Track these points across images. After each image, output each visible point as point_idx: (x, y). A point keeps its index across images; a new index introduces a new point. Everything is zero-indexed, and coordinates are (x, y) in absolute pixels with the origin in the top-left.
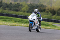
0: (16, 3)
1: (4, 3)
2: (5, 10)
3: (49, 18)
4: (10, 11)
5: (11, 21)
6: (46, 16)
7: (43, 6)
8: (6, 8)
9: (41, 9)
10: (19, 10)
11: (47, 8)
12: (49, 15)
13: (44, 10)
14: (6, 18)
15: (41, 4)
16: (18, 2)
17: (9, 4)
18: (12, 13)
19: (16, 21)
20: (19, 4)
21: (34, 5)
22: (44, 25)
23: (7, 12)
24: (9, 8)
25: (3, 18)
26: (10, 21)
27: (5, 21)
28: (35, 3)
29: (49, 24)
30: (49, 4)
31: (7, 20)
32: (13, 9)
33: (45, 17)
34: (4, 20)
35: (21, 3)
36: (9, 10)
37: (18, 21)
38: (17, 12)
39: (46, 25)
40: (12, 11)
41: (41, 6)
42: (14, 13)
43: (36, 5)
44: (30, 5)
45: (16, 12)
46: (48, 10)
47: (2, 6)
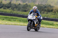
0: (25, 4)
1: (13, 4)
2: (14, 10)
3: (56, 18)
4: (19, 12)
5: (16, 21)
6: (54, 16)
7: (51, 6)
8: (15, 9)
9: (48, 9)
10: (28, 11)
11: (54, 9)
12: (57, 15)
13: (52, 11)
14: (11, 18)
15: (49, 4)
16: (27, 3)
17: (18, 5)
18: (20, 13)
19: (20, 21)
20: (27, 5)
21: (42, 6)
22: (49, 24)
23: (15, 13)
24: (18, 9)
25: (8, 18)
26: (14, 21)
27: (10, 20)
28: (43, 4)
29: (54, 23)
30: (56, 5)
31: (11, 20)
32: (22, 10)
33: (52, 17)
34: (8, 20)
35: (29, 4)
36: (17, 11)
37: (23, 21)
38: (26, 12)
39: (50, 24)
40: (21, 12)
41: (49, 7)
42: (23, 13)
43: (44, 6)
44: (38, 5)
45: (24, 12)
46: (56, 10)
47: (11, 6)
